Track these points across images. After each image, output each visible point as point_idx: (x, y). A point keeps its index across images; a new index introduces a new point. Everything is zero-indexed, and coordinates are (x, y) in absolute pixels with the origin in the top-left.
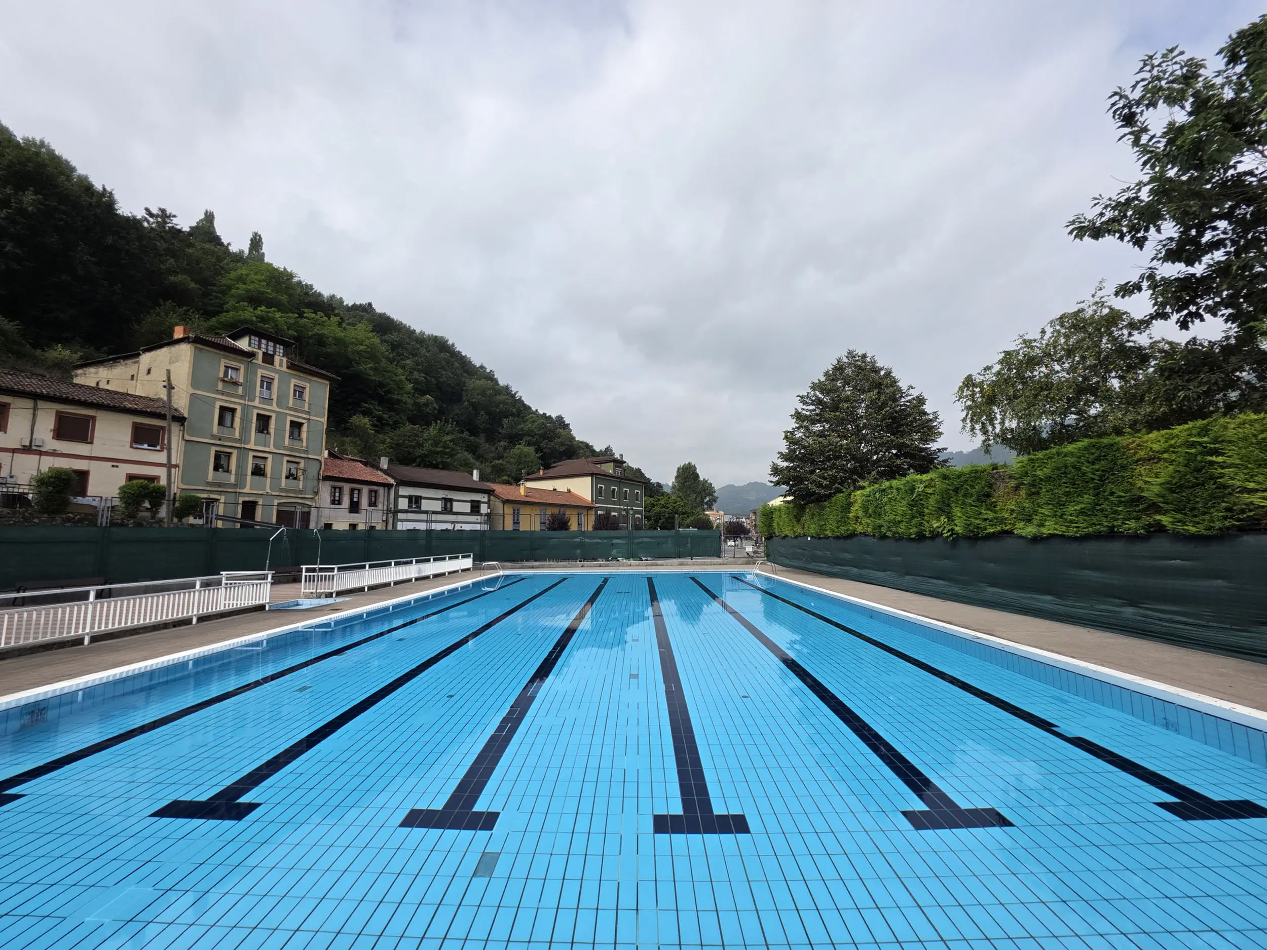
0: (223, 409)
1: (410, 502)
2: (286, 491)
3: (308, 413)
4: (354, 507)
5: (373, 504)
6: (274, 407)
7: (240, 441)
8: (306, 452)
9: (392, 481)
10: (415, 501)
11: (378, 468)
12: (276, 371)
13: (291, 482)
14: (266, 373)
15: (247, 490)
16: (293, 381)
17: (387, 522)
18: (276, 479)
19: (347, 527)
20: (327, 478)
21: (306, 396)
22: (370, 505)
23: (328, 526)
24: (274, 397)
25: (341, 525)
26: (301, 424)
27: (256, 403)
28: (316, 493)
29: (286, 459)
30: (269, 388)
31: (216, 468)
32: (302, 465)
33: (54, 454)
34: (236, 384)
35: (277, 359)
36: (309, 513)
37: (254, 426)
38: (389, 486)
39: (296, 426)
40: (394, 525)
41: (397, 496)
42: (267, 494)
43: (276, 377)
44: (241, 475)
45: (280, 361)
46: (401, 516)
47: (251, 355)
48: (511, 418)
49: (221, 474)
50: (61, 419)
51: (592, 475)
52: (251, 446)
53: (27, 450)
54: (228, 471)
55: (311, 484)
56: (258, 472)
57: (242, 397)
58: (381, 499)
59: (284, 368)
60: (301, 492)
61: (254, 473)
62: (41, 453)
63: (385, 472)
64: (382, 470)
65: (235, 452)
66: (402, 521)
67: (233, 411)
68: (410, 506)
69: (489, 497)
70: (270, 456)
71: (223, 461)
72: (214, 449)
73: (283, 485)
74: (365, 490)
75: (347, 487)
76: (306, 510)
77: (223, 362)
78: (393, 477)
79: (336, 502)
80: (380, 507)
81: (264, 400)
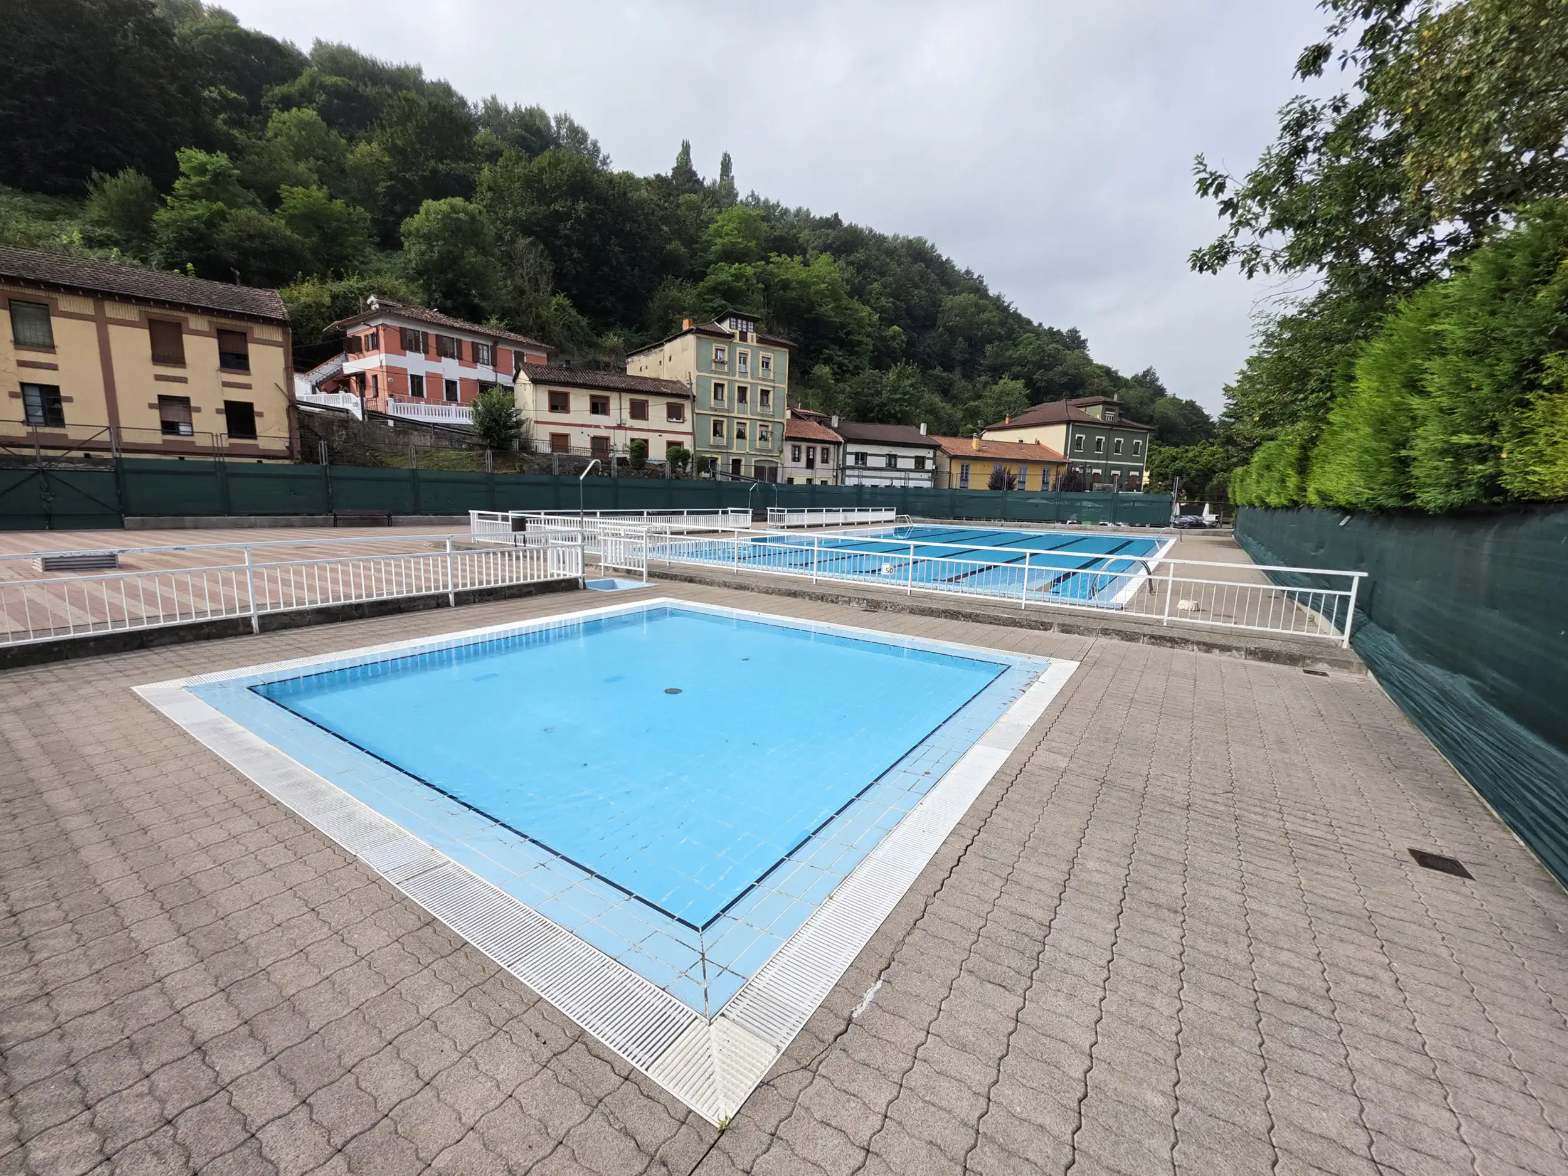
0: (716, 385)
1: (857, 459)
2: (760, 450)
3: (773, 381)
4: (810, 464)
5: (825, 461)
6: (749, 380)
7: (728, 411)
8: (773, 416)
9: (841, 439)
10: (861, 457)
11: (829, 426)
12: (748, 347)
13: (763, 442)
14: (743, 350)
15: (734, 450)
16: (762, 354)
17: (837, 477)
18: (753, 441)
19: (804, 482)
20: (789, 439)
21: (771, 366)
22: (823, 462)
23: (791, 480)
24: (749, 370)
25: (800, 480)
26: (768, 392)
27: (737, 378)
28: (781, 452)
29: (759, 423)
30: (745, 363)
31: (715, 435)
32: (770, 429)
33: (631, 429)
34: (723, 363)
35: (749, 335)
36: (776, 469)
37: (736, 397)
38: (838, 444)
39: (765, 393)
40: (843, 481)
41: (845, 453)
42: (748, 454)
43: (749, 351)
44: (729, 438)
45: (752, 336)
46: (848, 472)
47: (732, 336)
48: (996, 343)
49: (718, 438)
50: (633, 403)
51: (1068, 423)
52: (735, 414)
53: (620, 427)
54: (721, 436)
55: (778, 443)
56: (741, 435)
57: (727, 374)
58: (832, 456)
59: (755, 344)
60: (770, 451)
61: (738, 437)
62: (626, 429)
63: (835, 430)
64: (833, 429)
65: (725, 420)
66: (850, 476)
67: (722, 386)
68: (856, 463)
69: (935, 453)
70: (748, 422)
71: (718, 428)
72: (713, 418)
73: (758, 446)
74: (819, 447)
75: (804, 445)
76: (774, 465)
77: (714, 346)
78: (841, 435)
79: (796, 459)
80: (831, 462)
81: (744, 374)
